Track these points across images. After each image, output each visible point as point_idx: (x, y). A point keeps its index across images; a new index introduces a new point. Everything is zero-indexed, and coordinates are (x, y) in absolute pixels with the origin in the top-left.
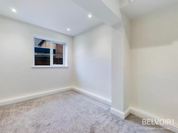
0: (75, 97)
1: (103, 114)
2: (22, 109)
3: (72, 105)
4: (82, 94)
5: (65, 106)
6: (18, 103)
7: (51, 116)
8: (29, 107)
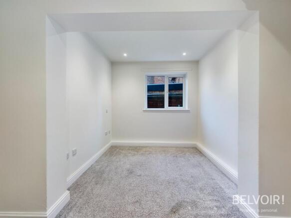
0: (190, 158)
1: (215, 198)
2: (130, 153)
3: (177, 167)
4: (205, 157)
5: (169, 165)
6: (130, 147)
7: (146, 169)
8: (136, 153)
